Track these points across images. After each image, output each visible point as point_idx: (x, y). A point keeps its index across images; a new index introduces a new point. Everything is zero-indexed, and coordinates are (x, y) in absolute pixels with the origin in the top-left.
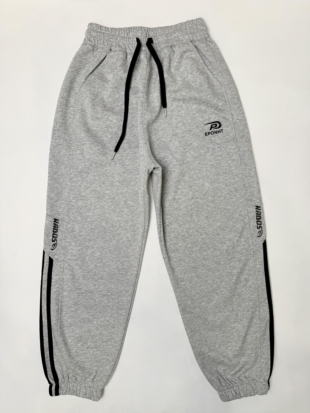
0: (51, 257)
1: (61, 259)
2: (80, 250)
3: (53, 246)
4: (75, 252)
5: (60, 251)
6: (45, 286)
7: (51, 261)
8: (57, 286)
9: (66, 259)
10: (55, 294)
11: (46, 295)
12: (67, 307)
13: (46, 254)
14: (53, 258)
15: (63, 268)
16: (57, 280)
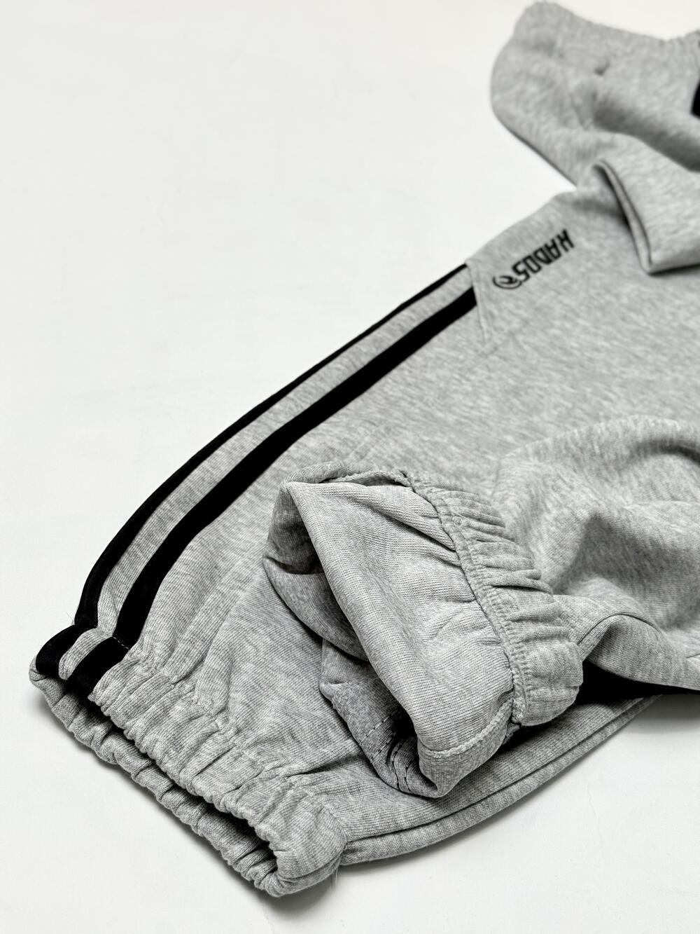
0: (477, 291)
1: (503, 324)
2: (597, 350)
3: (506, 280)
4: (575, 345)
5: (518, 307)
6: (388, 338)
7: (466, 302)
8: (428, 376)
9: (520, 338)
10: (402, 387)
11: (366, 360)
13: (468, 276)
14: (482, 301)
15: (496, 348)
16: (445, 361)
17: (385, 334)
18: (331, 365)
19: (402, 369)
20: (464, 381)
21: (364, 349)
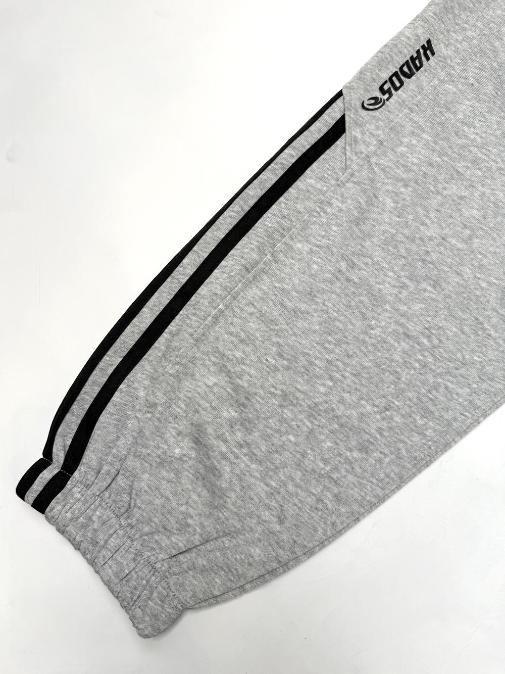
0: (347, 119)
1: (363, 148)
2: (431, 165)
3: (373, 101)
4: (416, 161)
5: (378, 128)
6: (270, 178)
7: (338, 129)
8: (298, 206)
9: (374, 160)
10: (278, 220)
11: (252, 203)
12: (277, 285)
13: (342, 105)
14: (350, 128)
15: (352, 175)
16: (312, 194)
17: (269, 175)
18: (226, 213)
19: (280, 203)
20: (322, 214)
21: (251, 193)
